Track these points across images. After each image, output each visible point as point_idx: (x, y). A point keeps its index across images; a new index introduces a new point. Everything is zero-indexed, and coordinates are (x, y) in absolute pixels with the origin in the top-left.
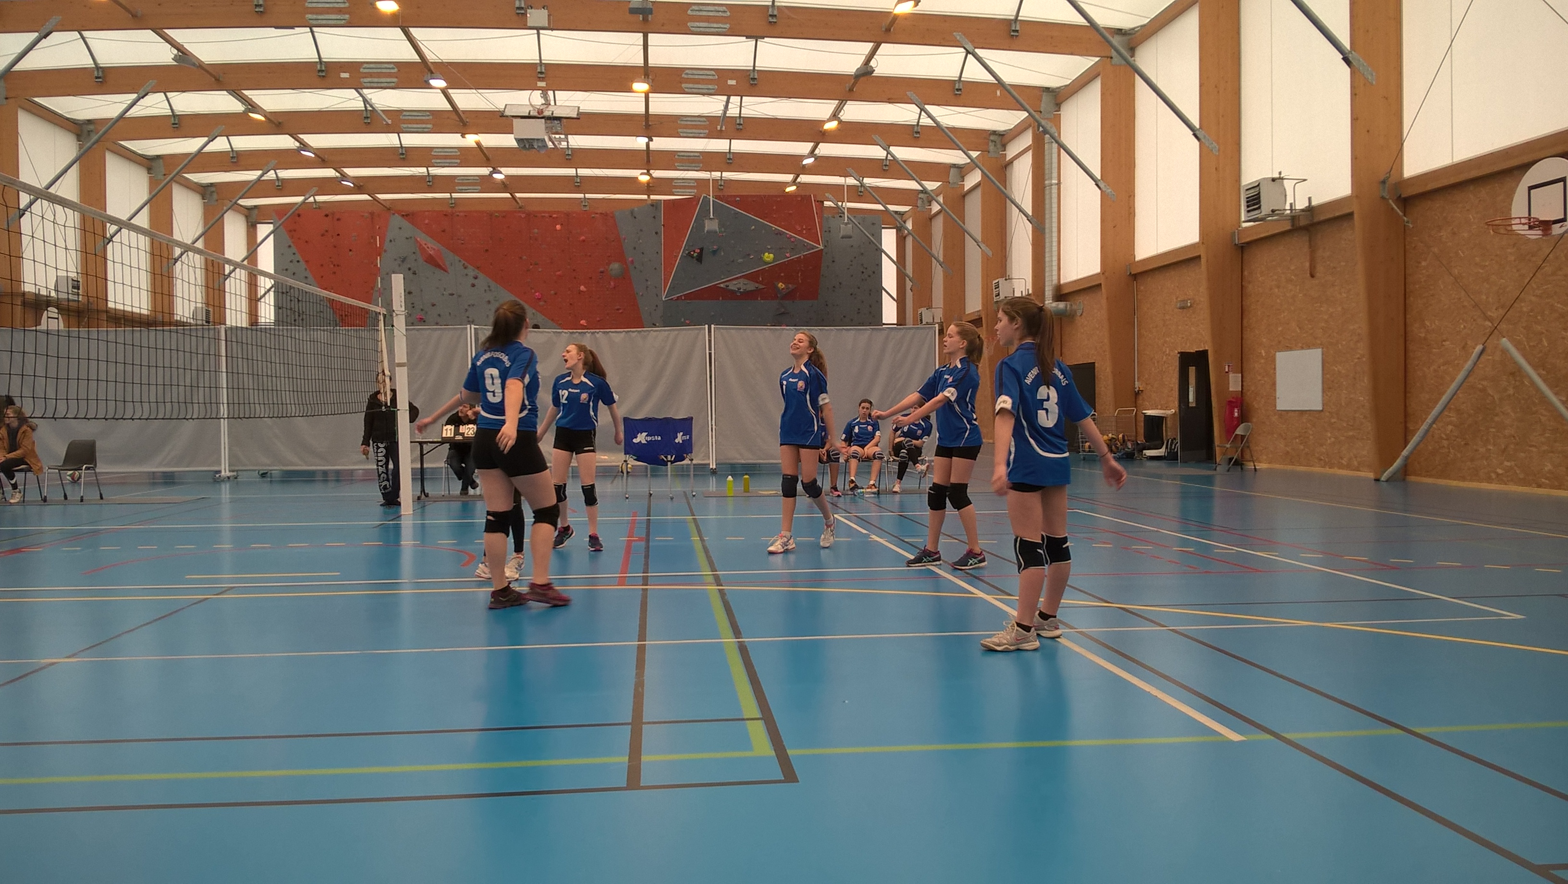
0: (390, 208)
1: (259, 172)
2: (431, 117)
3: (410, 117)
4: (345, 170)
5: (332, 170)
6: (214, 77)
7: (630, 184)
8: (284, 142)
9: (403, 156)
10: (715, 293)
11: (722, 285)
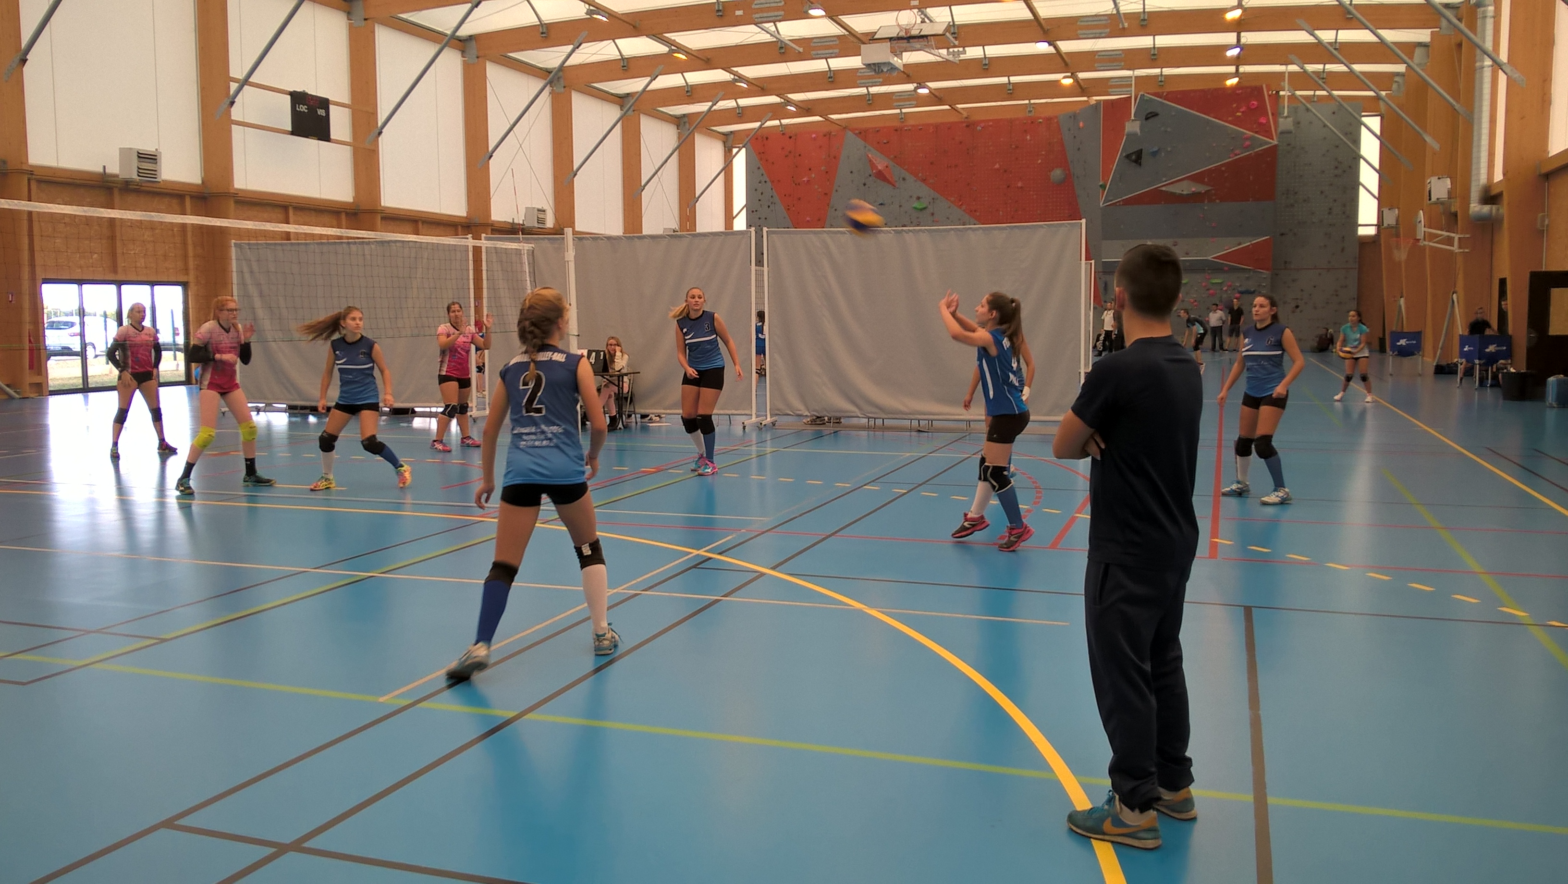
0: (845, 126)
1: (710, 104)
2: (838, 42)
3: (819, 44)
4: (790, 96)
5: (774, 97)
6: (630, 24)
7: (1054, 88)
8: (718, 75)
9: (831, 79)
10: (1158, 197)
11: (1164, 189)
